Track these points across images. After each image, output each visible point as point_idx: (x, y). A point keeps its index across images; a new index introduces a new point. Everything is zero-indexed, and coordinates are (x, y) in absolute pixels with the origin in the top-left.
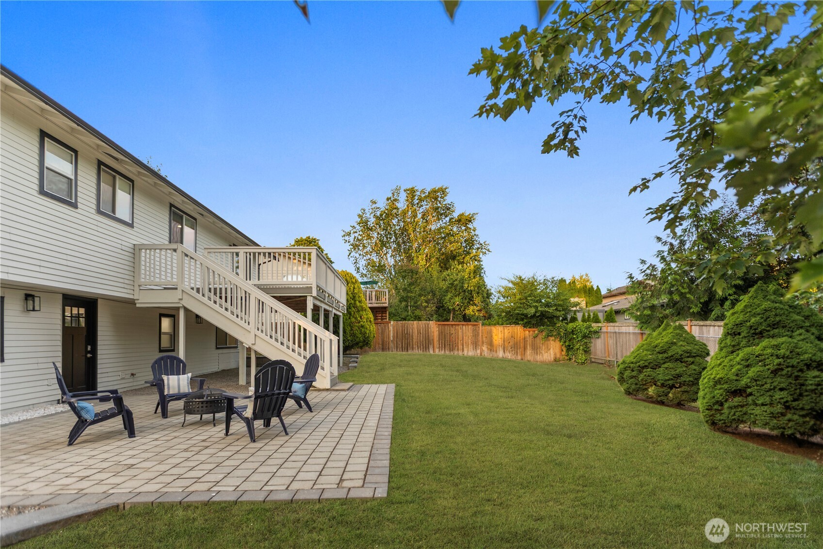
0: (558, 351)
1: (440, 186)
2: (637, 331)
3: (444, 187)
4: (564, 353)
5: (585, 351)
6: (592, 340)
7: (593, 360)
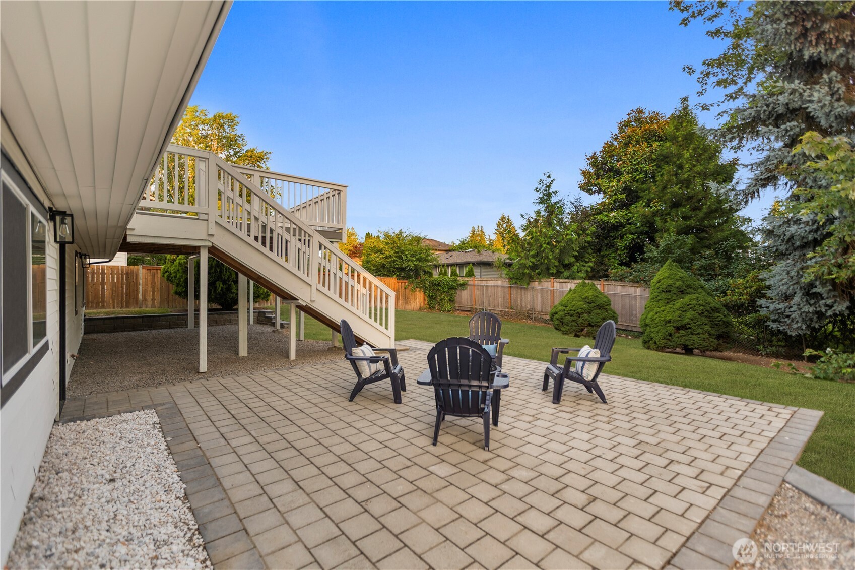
0: (422, 300)
1: (229, 113)
2: (506, 284)
3: (234, 115)
4: (426, 303)
5: (450, 300)
6: (457, 292)
7: (457, 308)
